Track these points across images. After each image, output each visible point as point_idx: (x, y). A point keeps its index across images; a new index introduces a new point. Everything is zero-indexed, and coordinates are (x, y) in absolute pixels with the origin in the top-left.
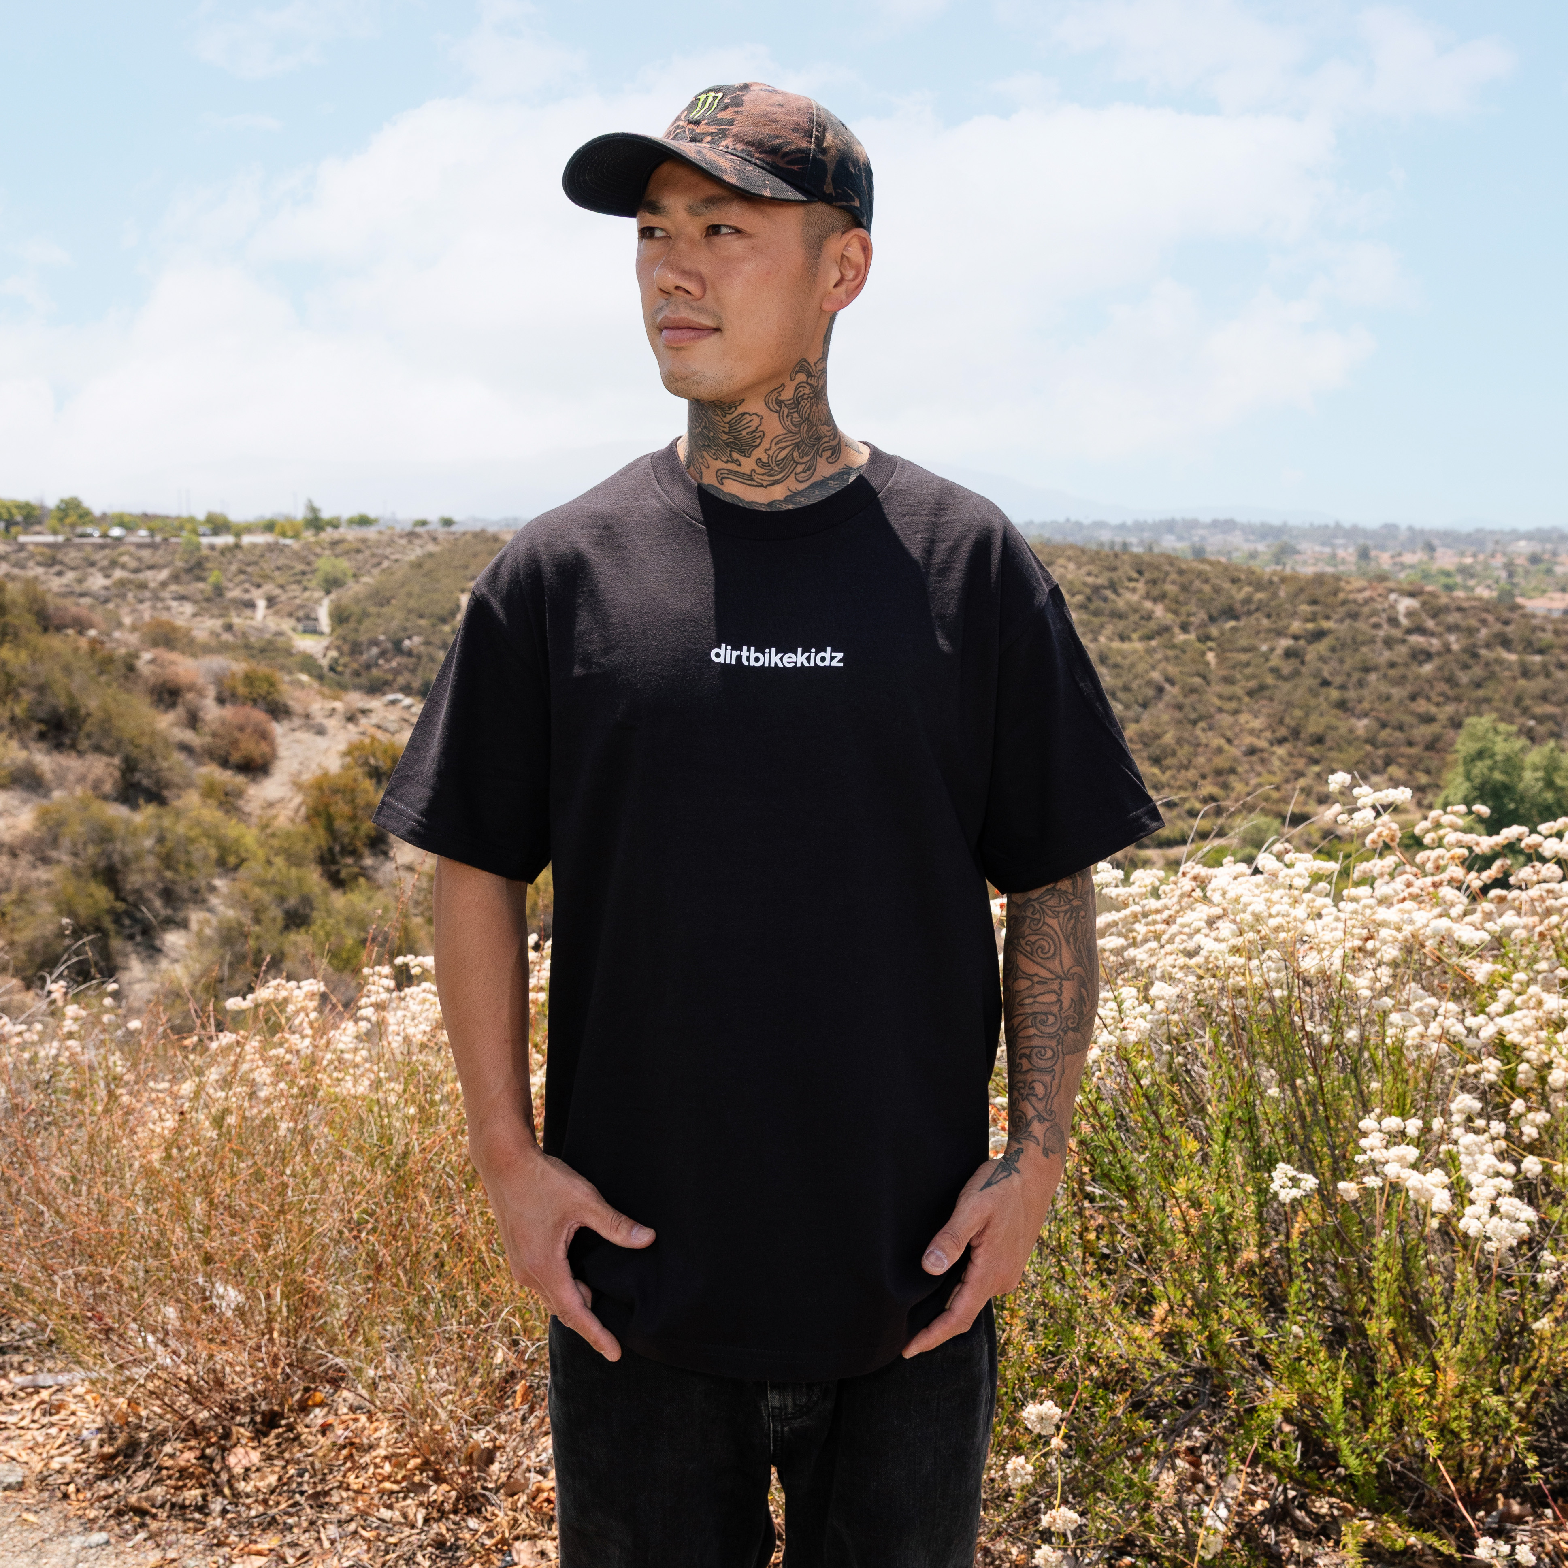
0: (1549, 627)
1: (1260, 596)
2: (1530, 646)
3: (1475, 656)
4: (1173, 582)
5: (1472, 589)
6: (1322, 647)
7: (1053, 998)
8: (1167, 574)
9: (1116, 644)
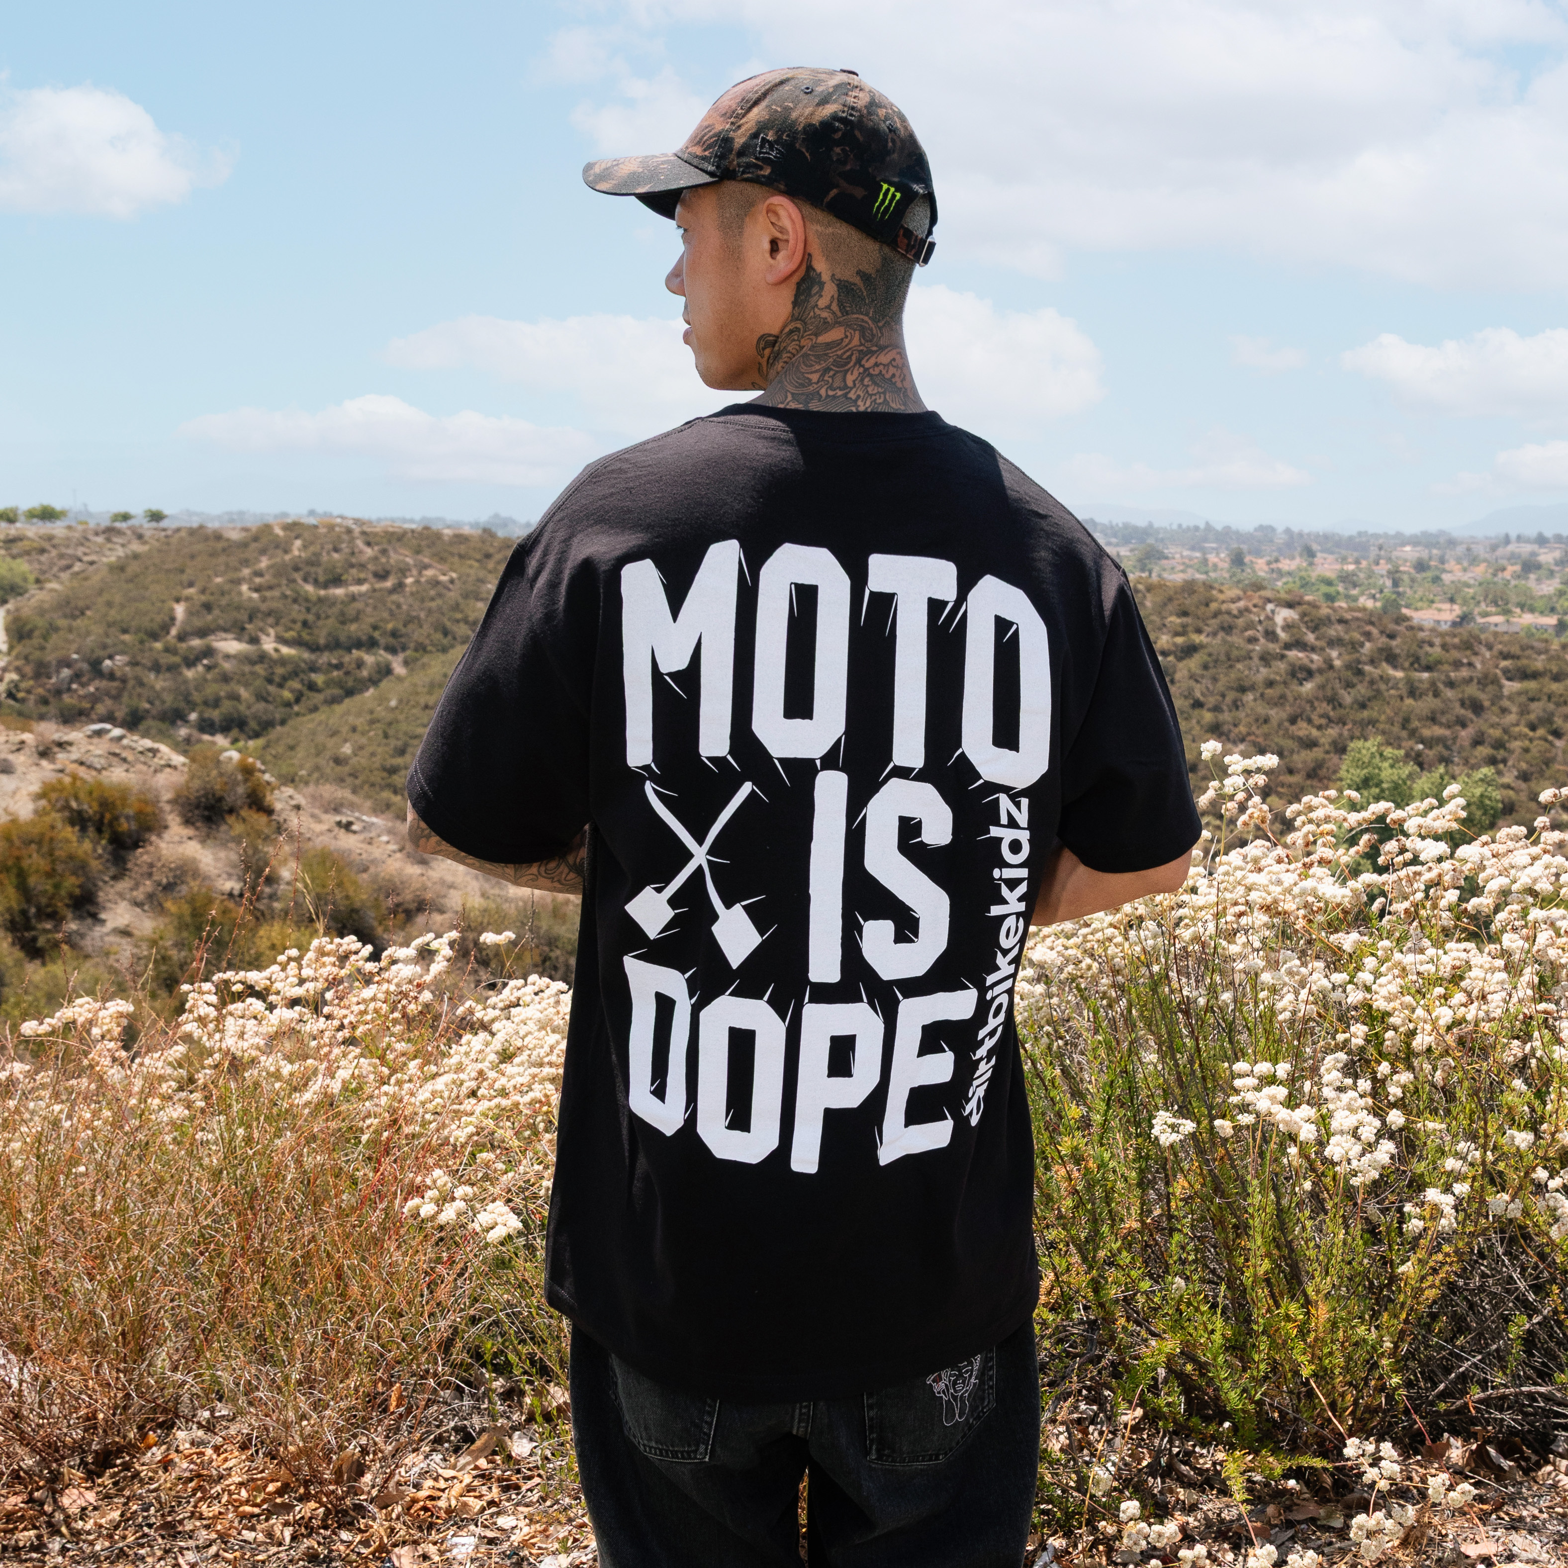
0: (1437, 641)
2: (1417, 662)
3: (1360, 673)
5: (1355, 599)
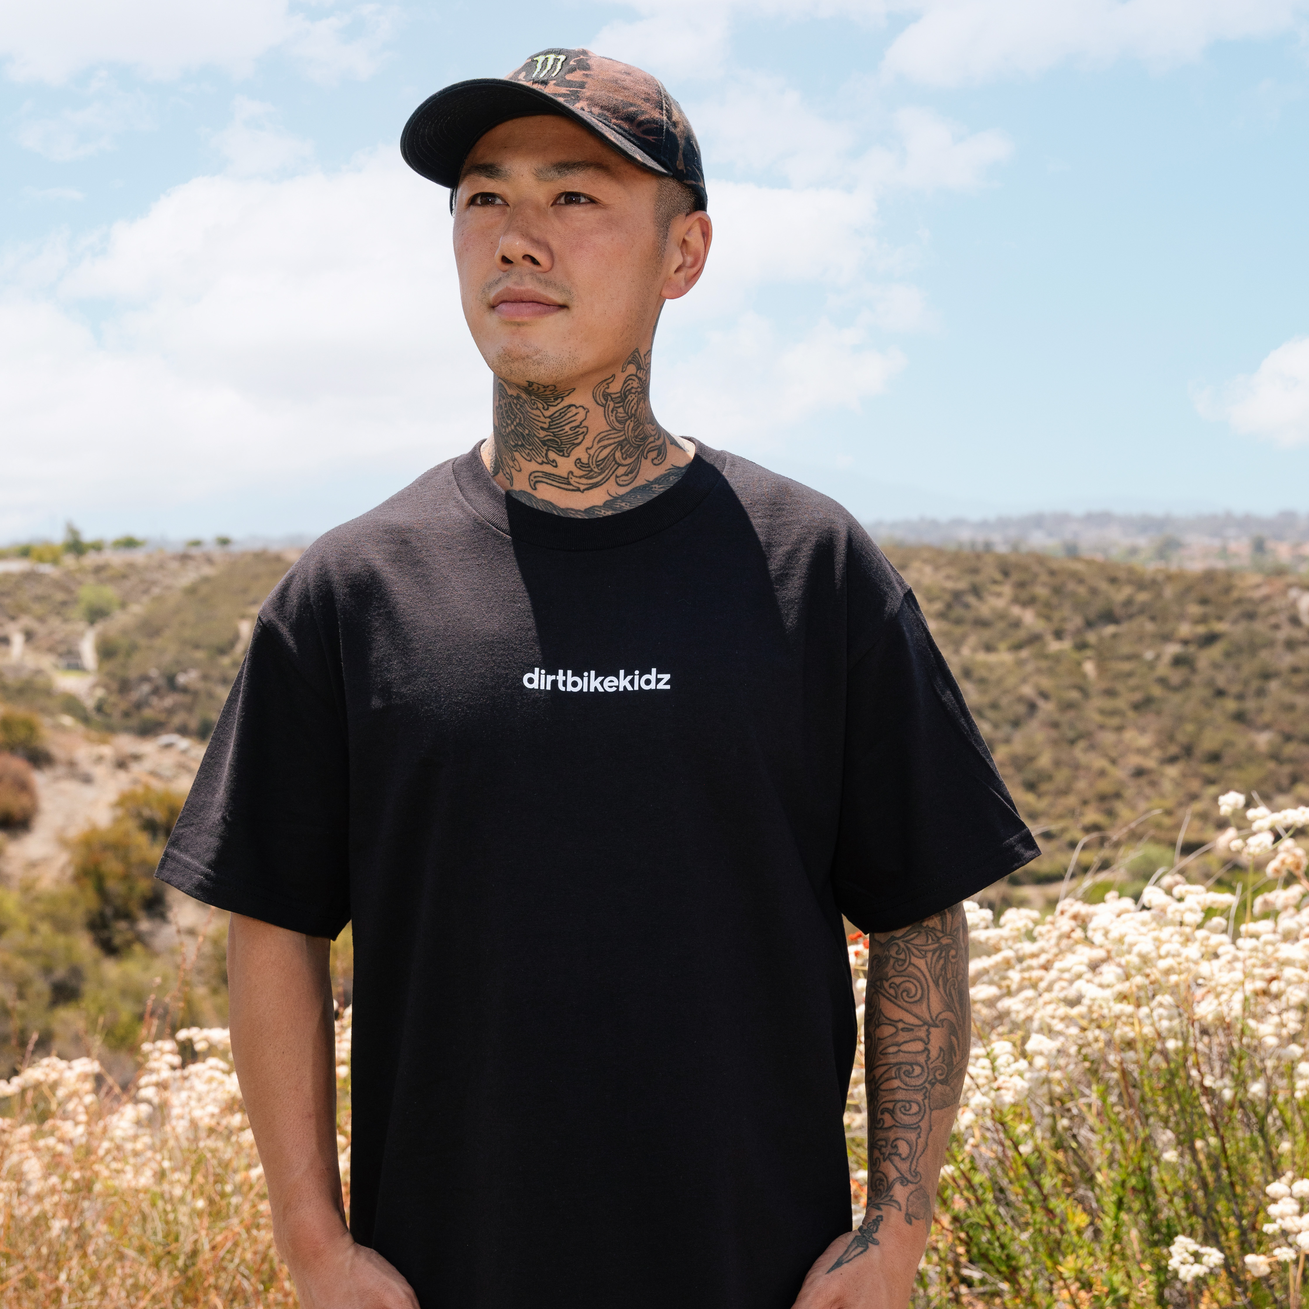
1: (1143, 597)
4: (1044, 584)
6: (1216, 652)
7: (919, 1046)
8: (1036, 576)
9: (982, 657)
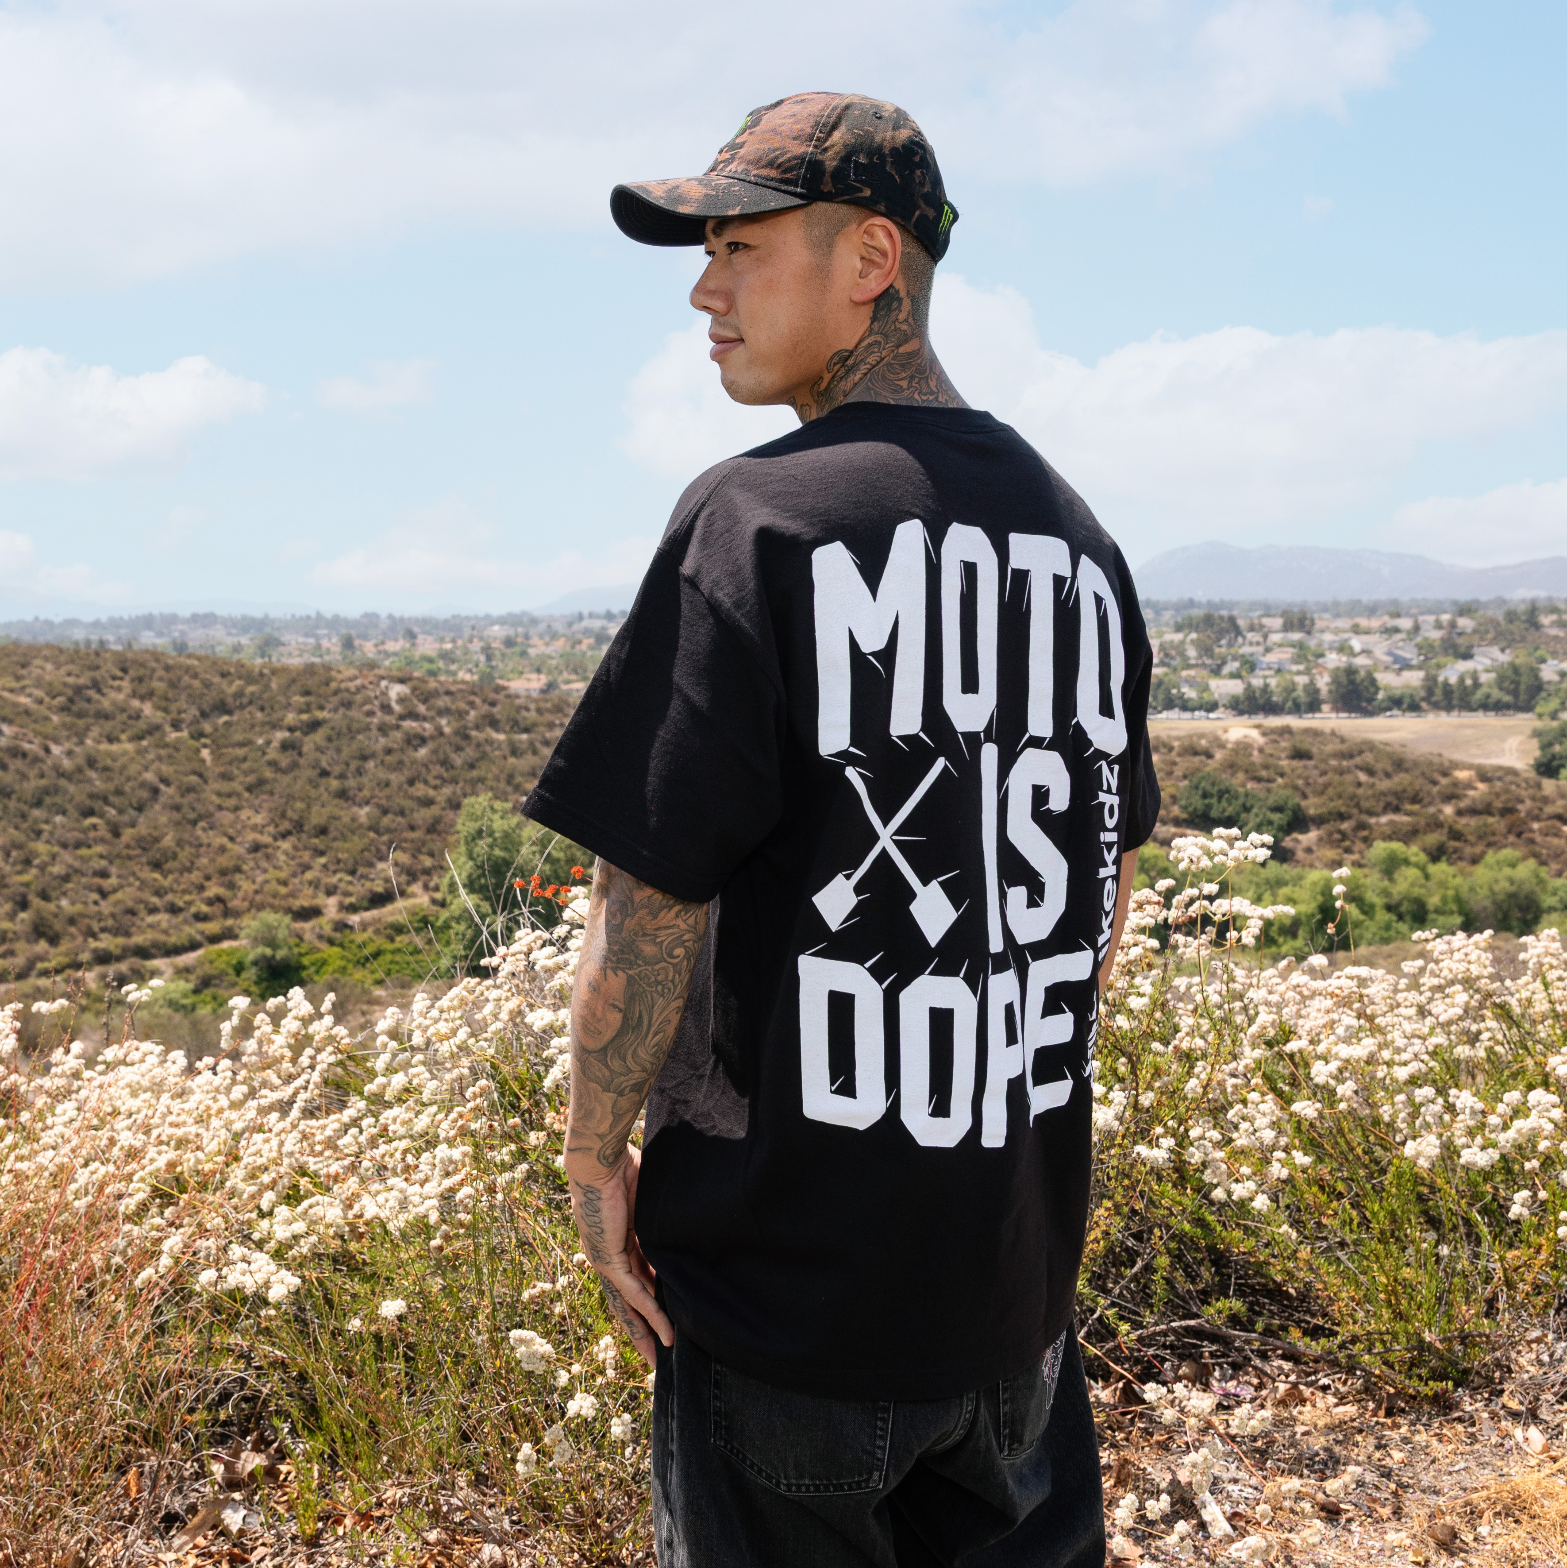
0: (532, 706)
1: (251, 689)
2: (516, 726)
3: (467, 737)
4: (161, 679)
5: (454, 674)
6: (318, 737)
8: (153, 670)
9: (104, 746)
